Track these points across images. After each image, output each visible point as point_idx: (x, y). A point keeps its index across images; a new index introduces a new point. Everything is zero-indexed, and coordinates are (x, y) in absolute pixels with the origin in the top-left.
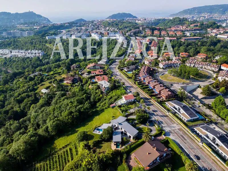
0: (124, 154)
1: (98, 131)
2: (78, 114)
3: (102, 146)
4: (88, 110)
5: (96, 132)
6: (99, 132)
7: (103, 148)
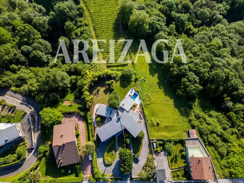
0: (84, 114)
1: (132, 95)
2: (175, 73)
3: (106, 94)
4: (182, 88)
5: (132, 91)
6: (130, 96)
7: (104, 94)
